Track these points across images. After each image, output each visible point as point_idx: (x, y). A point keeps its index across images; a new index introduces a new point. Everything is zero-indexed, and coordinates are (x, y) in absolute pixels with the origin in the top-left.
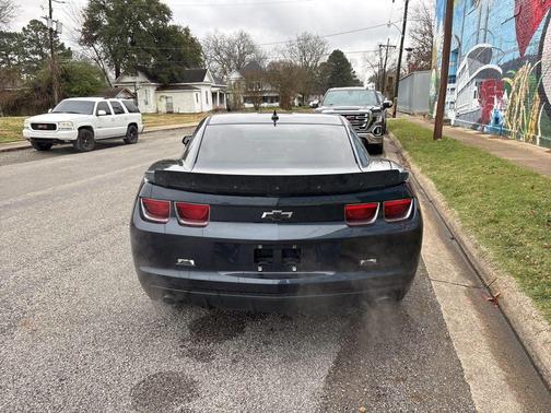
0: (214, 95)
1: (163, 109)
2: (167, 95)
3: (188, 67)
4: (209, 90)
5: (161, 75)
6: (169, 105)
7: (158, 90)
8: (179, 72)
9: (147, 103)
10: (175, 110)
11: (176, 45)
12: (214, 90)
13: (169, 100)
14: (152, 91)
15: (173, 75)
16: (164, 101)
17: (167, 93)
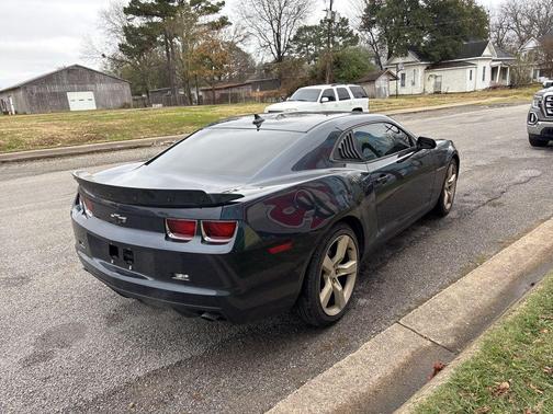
0: (494, 70)
1: (430, 89)
2: (437, 74)
3: (467, 40)
4: (488, 65)
5: (433, 54)
6: (438, 85)
7: (428, 68)
8: (454, 48)
9: (413, 84)
10: (443, 90)
11: (455, 17)
12: (494, 64)
13: (439, 80)
14: (421, 70)
15: (446, 51)
16: (433, 81)
17: (437, 72)
